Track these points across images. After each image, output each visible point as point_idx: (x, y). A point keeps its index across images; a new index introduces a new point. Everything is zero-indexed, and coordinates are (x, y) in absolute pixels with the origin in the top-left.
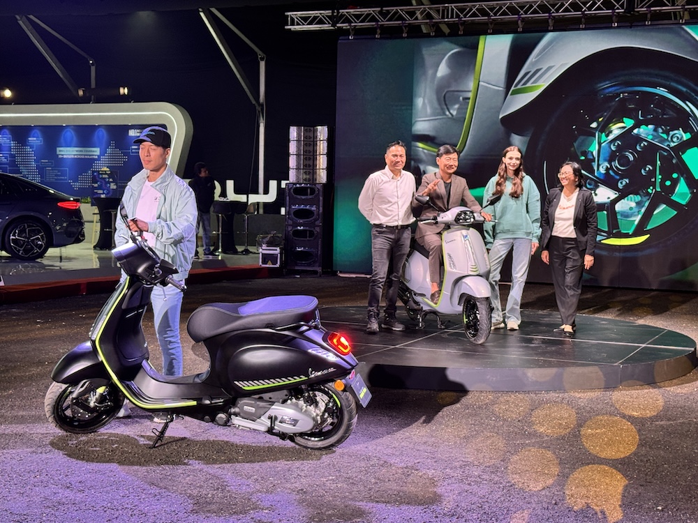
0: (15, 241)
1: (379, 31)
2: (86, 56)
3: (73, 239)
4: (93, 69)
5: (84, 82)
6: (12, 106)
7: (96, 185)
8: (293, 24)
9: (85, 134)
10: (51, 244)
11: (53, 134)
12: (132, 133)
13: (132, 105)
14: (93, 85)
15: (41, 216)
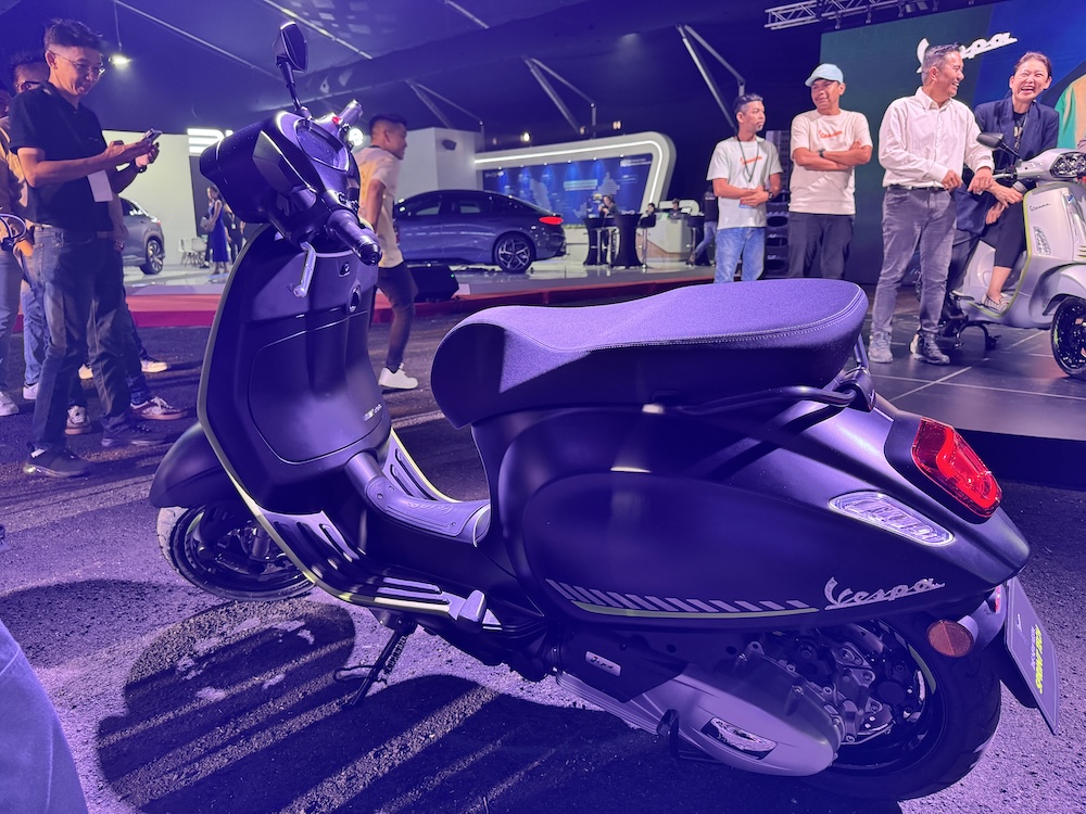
0: (504, 255)
1: (870, 15)
2: (588, 99)
3: (554, 253)
4: (594, 111)
5: (585, 121)
6: (531, 149)
7: (590, 210)
8: (773, 21)
9: (586, 168)
10: (534, 258)
11: (560, 169)
12: (624, 164)
13: (624, 137)
14: (594, 123)
15: (525, 232)
